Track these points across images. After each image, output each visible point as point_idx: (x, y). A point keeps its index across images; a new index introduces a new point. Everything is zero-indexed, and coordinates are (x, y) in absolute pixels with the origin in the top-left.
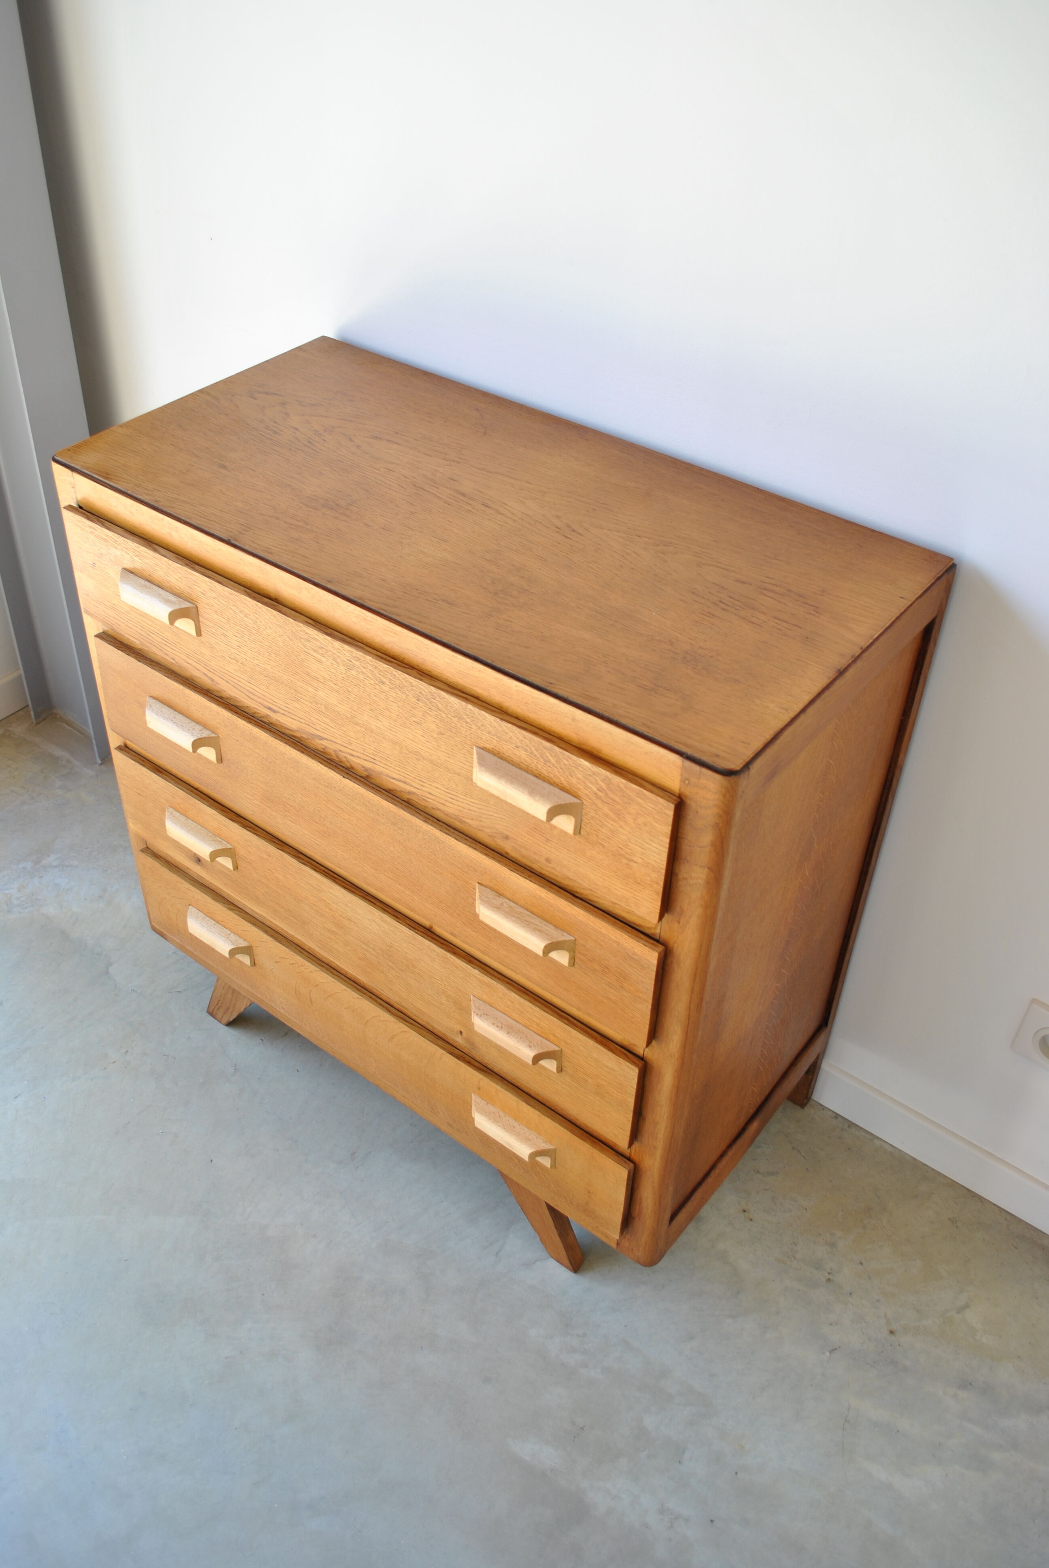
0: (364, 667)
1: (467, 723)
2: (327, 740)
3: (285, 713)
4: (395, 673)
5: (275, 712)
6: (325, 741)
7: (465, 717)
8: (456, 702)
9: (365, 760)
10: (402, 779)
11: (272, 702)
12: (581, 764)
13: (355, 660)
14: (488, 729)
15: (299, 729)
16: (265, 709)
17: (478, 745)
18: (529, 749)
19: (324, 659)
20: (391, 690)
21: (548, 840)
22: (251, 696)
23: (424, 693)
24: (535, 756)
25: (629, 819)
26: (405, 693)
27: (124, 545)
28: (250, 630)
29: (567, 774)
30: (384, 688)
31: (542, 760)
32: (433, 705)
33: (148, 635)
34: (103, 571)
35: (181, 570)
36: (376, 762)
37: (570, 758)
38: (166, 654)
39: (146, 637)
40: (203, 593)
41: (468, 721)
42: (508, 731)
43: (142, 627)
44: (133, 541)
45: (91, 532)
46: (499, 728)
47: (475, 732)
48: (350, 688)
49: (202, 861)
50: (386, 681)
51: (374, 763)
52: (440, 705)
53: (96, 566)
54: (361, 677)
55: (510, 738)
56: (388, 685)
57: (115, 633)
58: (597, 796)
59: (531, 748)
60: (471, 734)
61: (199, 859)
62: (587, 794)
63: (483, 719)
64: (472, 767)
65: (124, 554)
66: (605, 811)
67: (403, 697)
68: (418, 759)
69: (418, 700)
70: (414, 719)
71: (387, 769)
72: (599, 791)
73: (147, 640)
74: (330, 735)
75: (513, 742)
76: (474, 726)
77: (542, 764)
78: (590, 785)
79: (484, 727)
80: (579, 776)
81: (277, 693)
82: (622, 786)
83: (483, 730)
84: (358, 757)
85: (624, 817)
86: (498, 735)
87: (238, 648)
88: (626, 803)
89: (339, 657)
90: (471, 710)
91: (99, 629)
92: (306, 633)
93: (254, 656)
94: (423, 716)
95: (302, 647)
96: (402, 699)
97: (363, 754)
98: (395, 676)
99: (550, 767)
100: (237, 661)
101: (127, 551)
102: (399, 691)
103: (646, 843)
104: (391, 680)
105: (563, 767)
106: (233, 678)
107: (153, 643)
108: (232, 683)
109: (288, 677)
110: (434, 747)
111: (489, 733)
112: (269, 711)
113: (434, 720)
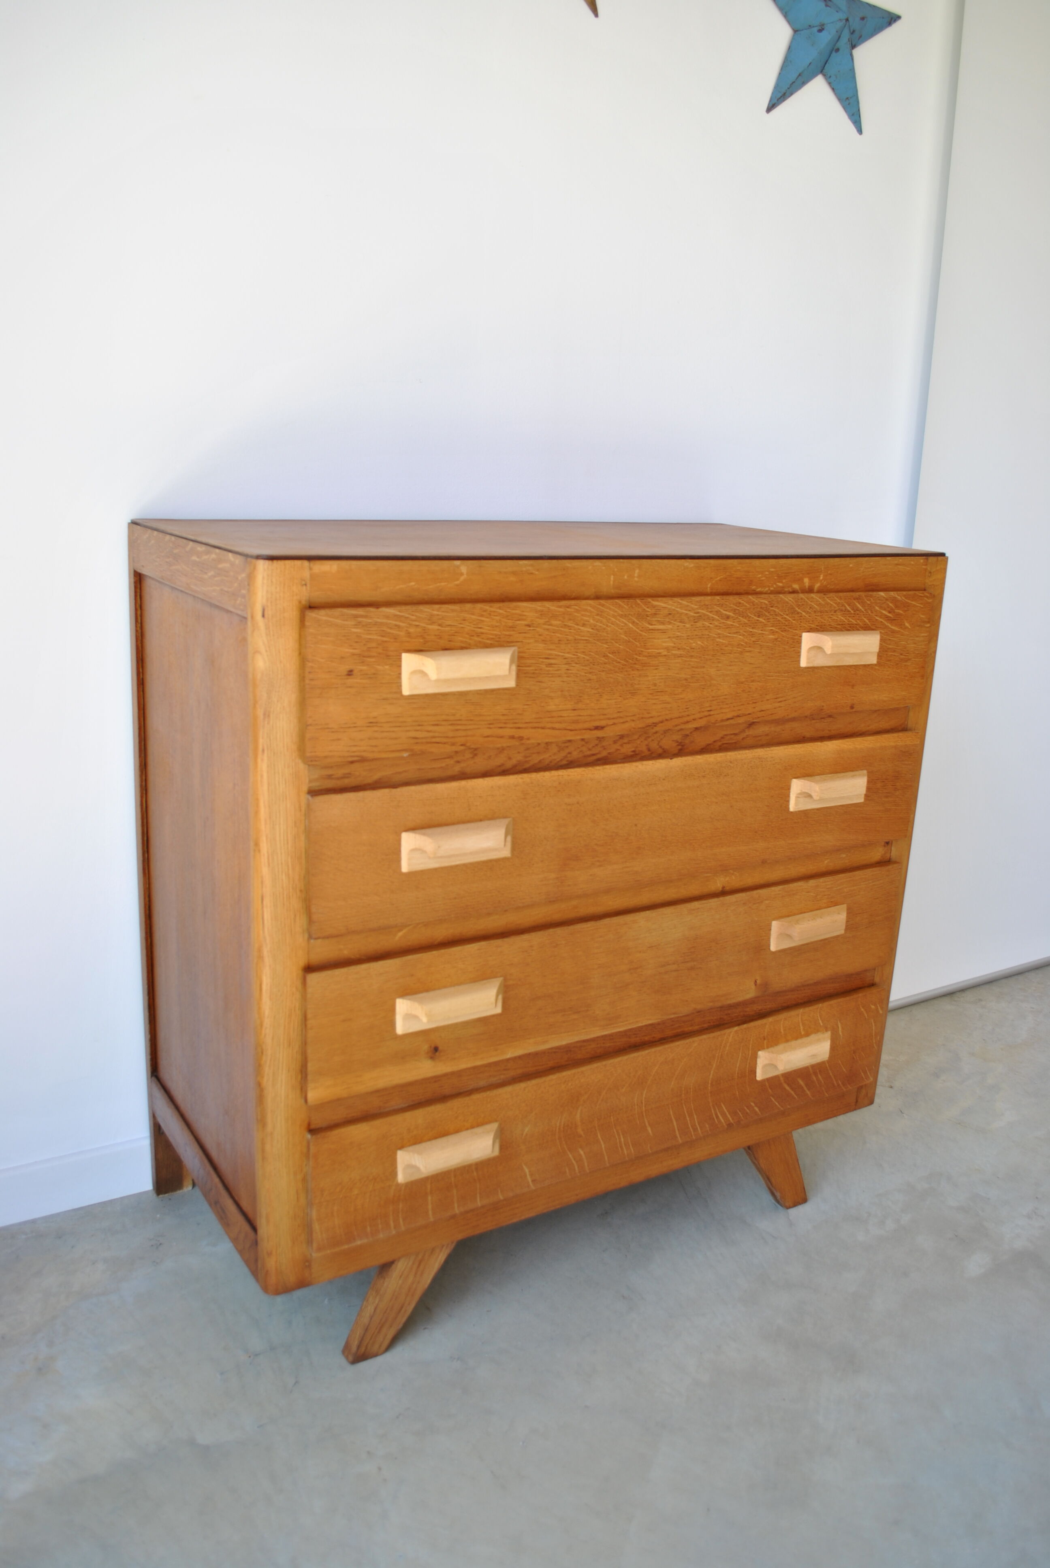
0: (711, 611)
1: (798, 613)
2: (662, 722)
3: (615, 721)
6: (661, 724)
8: (790, 599)
9: (697, 719)
10: (735, 714)
11: (602, 717)
12: (879, 597)
13: (702, 609)
14: (814, 609)
15: (630, 730)
16: (587, 732)
17: (806, 630)
18: (843, 608)
19: (670, 627)
20: (734, 621)
21: (853, 686)
22: (573, 727)
23: (764, 606)
24: (849, 611)
25: (907, 624)
26: (748, 616)
27: (414, 617)
28: (586, 640)
29: (870, 612)
30: (729, 622)
31: (852, 612)
32: (772, 613)
33: (428, 731)
34: (367, 674)
35: (501, 611)
36: (712, 713)
37: (871, 596)
38: (453, 744)
39: (422, 738)
40: (529, 626)
41: (799, 611)
42: (829, 601)
43: (419, 725)
44: (426, 609)
45: (356, 625)
46: (823, 602)
47: (804, 619)
48: (694, 644)
49: (440, 1048)
50: (731, 614)
51: (710, 715)
52: (777, 610)
53: (354, 673)
54: (707, 624)
55: (831, 607)
56: (733, 617)
57: (338, 779)
58: (888, 619)
59: (845, 606)
60: (801, 622)
61: (436, 1049)
62: (882, 622)
63: (811, 602)
64: (799, 656)
65: (411, 630)
66: (893, 627)
67: (746, 621)
68: (753, 681)
69: (759, 617)
70: (753, 639)
71: (722, 713)
72: (890, 612)
73: (424, 740)
74: (666, 715)
75: (833, 608)
76: (803, 613)
77: (852, 615)
78: (884, 612)
79: (811, 609)
80: (877, 608)
81: (609, 702)
82: (903, 598)
83: (810, 613)
84: (694, 720)
85: (904, 625)
86: (822, 609)
87: (566, 673)
88: (906, 611)
89: (686, 614)
90: (802, 599)
91: (311, 785)
92: (654, 607)
93: (585, 671)
94: (762, 630)
95: (648, 625)
96: (745, 624)
97: (699, 712)
98: (740, 603)
99: (858, 614)
100: (562, 691)
101: (417, 623)
102: (743, 617)
103: (917, 637)
104: (735, 610)
105: (867, 608)
106: (552, 717)
107: (434, 740)
108: (550, 725)
109: (626, 673)
110: (769, 658)
111: (815, 612)
112: (595, 732)
113: (771, 628)
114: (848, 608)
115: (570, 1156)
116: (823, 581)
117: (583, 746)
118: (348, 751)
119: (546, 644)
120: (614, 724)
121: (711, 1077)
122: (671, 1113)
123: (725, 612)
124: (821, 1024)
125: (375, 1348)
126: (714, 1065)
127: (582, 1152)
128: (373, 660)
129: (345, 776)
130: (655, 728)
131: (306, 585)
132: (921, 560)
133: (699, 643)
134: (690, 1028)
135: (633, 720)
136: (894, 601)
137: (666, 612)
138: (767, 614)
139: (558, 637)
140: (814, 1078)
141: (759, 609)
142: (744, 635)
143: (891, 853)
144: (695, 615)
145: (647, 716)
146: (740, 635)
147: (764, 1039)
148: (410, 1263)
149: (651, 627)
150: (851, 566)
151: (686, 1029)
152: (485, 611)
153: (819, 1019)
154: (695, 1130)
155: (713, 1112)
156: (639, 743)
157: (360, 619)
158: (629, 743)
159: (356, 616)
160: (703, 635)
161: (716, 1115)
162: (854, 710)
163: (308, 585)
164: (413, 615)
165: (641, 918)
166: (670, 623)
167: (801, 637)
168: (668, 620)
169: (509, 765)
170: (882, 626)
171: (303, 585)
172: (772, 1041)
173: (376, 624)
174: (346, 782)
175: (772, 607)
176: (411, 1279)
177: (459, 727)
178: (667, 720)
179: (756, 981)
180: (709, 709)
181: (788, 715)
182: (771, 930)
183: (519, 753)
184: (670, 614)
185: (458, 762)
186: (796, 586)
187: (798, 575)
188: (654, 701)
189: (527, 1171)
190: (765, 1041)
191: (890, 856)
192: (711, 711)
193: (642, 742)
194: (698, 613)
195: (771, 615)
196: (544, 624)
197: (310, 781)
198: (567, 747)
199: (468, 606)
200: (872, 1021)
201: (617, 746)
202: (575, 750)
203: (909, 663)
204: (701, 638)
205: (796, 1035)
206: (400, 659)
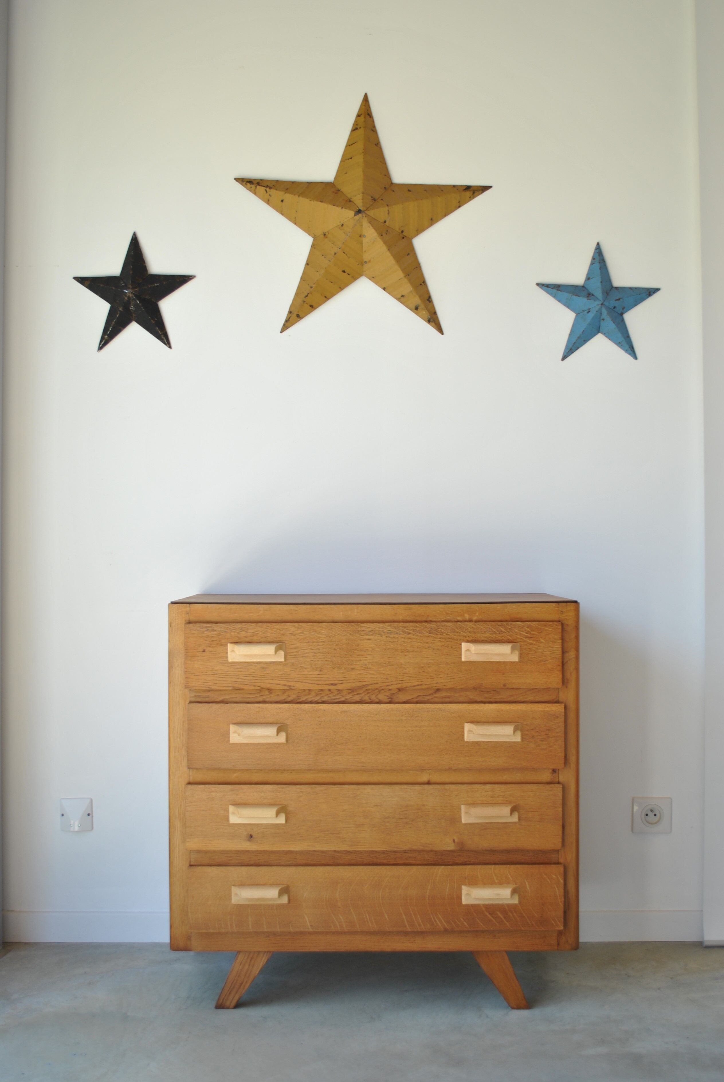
0: (398, 630)
1: (458, 632)
2: (371, 684)
3: (343, 682)
4: (417, 625)
5: (335, 685)
6: (370, 686)
7: (456, 630)
8: (451, 625)
9: (397, 684)
10: (420, 683)
11: (334, 678)
12: (516, 625)
13: (393, 629)
14: (469, 630)
15: (355, 687)
16: (329, 686)
17: (464, 642)
18: (491, 630)
19: (373, 637)
20: (414, 635)
21: (504, 674)
22: (321, 683)
23: (433, 628)
24: (494, 632)
25: (542, 640)
26: (423, 633)
27: (233, 628)
28: (323, 641)
29: (511, 632)
30: (410, 636)
31: (498, 632)
32: (439, 631)
33: (242, 679)
34: (212, 652)
35: (276, 627)
36: (404, 682)
37: (511, 624)
38: (254, 686)
39: (239, 682)
40: (292, 634)
43: (237, 676)
44: (239, 625)
45: (206, 630)
46: (475, 627)
47: (462, 635)
48: (389, 646)
49: (254, 836)
50: (411, 632)
51: (402, 683)
52: (443, 631)
53: (206, 651)
54: (396, 636)
55: (481, 629)
56: (412, 633)
57: (203, 698)
58: (526, 637)
59: (492, 629)
60: (460, 637)
61: (251, 836)
62: (521, 638)
63: (466, 626)
64: (461, 655)
65: (233, 633)
66: (531, 642)
67: (422, 635)
68: (429, 667)
69: (430, 633)
70: (427, 645)
71: (410, 682)
72: (527, 633)
73: (240, 683)
74: (374, 681)
75: (484, 630)
76: (462, 632)
77: (498, 634)
78: (523, 633)
79: (467, 630)
80: (516, 631)
81: (339, 672)
82: (537, 625)
83: (466, 632)
84: (392, 685)
85: (540, 641)
86: (475, 630)
87: (313, 657)
88: (540, 633)
89: (382, 631)
91: (191, 699)
92: (363, 627)
93: (324, 656)
94: (433, 640)
95: (359, 636)
96: (421, 637)
97: (395, 681)
98: (417, 626)
99: (502, 634)
100: (311, 665)
101: (235, 631)
102: (419, 633)
103: (552, 647)
104: (414, 630)
105: (508, 630)
106: (307, 677)
107: (244, 683)
108: (305, 681)
109: (348, 659)
110: (440, 655)
111: (470, 632)
112: (331, 686)
113: (440, 640)
114: (494, 630)
115: (334, 918)
116: (479, 616)
117: (330, 694)
118: (204, 685)
119: (300, 642)
120: (342, 683)
121: (428, 893)
122: (401, 909)
123: (407, 631)
124: (511, 879)
125: (228, 1003)
126: (429, 887)
127: (341, 918)
128: (215, 645)
129: (206, 697)
130: (368, 687)
131: (188, 614)
132: (554, 605)
133: (392, 645)
134: (414, 862)
135: (354, 682)
136: (529, 627)
137: (370, 630)
138: (435, 632)
139: (308, 640)
140: (511, 915)
141: (430, 630)
142: (421, 643)
143: (558, 778)
144: (388, 631)
145: (362, 680)
146: (418, 642)
147: (466, 879)
148: (246, 957)
149: (361, 637)
150: (498, 608)
151: (411, 862)
152: (268, 626)
153: (509, 874)
154: (419, 925)
155: (432, 917)
156: (363, 695)
157: (209, 628)
158: (357, 695)
159: (207, 627)
160: (394, 641)
161: (434, 919)
162: (506, 687)
163: (189, 614)
164: (233, 627)
165: (368, 788)
166: (372, 635)
167: (461, 645)
168: (371, 633)
169: (289, 699)
170: (521, 641)
171: (187, 614)
172: (473, 882)
173: (216, 631)
174: (207, 700)
175: (439, 628)
176: (246, 967)
177: (256, 678)
178: (375, 684)
179: (454, 840)
180: (402, 680)
181: (456, 687)
182: (461, 810)
183: (294, 694)
184: (372, 631)
185: (262, 696)
186: (459, 618)
187: (460, 612)
188: (365, 673)
189: (307, 919)
190: (467, 880)
191: (559, 780)
192: (402, 681)
193: (365, 695)
194: (390, 630)
195: (439, 633)
196: (300, 633)
197: (191, 697)
198: (321, 693)
199: (260, 624)
200: (555, 886)
201: (350, 696)
202: (326, 695)
203: (547, 662)
204: (393, 643)
205: (489, 882)
206: (227, 646)
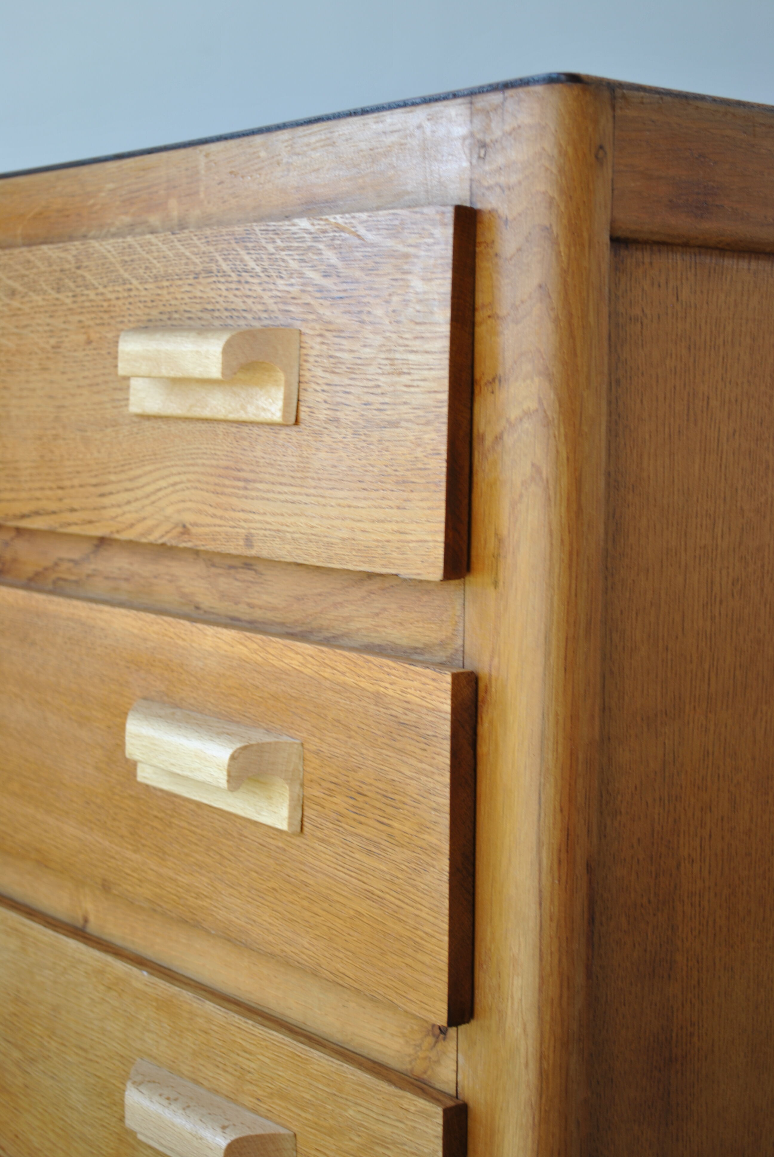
1: (124, 282)
23: (66, 266)
29: (274, 276)
41: (126, 275)
42: (182, 250)
47: (135, 296)
55: (186, 264)
56: (20, 292)
63: (148, 253)
67: (39, 300)
69: (58, 291)
72: (326, 275)
75: (192, 268)
76: (135, 282)
77: (233, 286)
79: (148, 272)
90: (130, 246)
96: (38, 307)
102: (34, 291)
104: (23, 277)
105: (266, 264)
111: (156, 278)
114: (224, 266)
195: (77, 286)
